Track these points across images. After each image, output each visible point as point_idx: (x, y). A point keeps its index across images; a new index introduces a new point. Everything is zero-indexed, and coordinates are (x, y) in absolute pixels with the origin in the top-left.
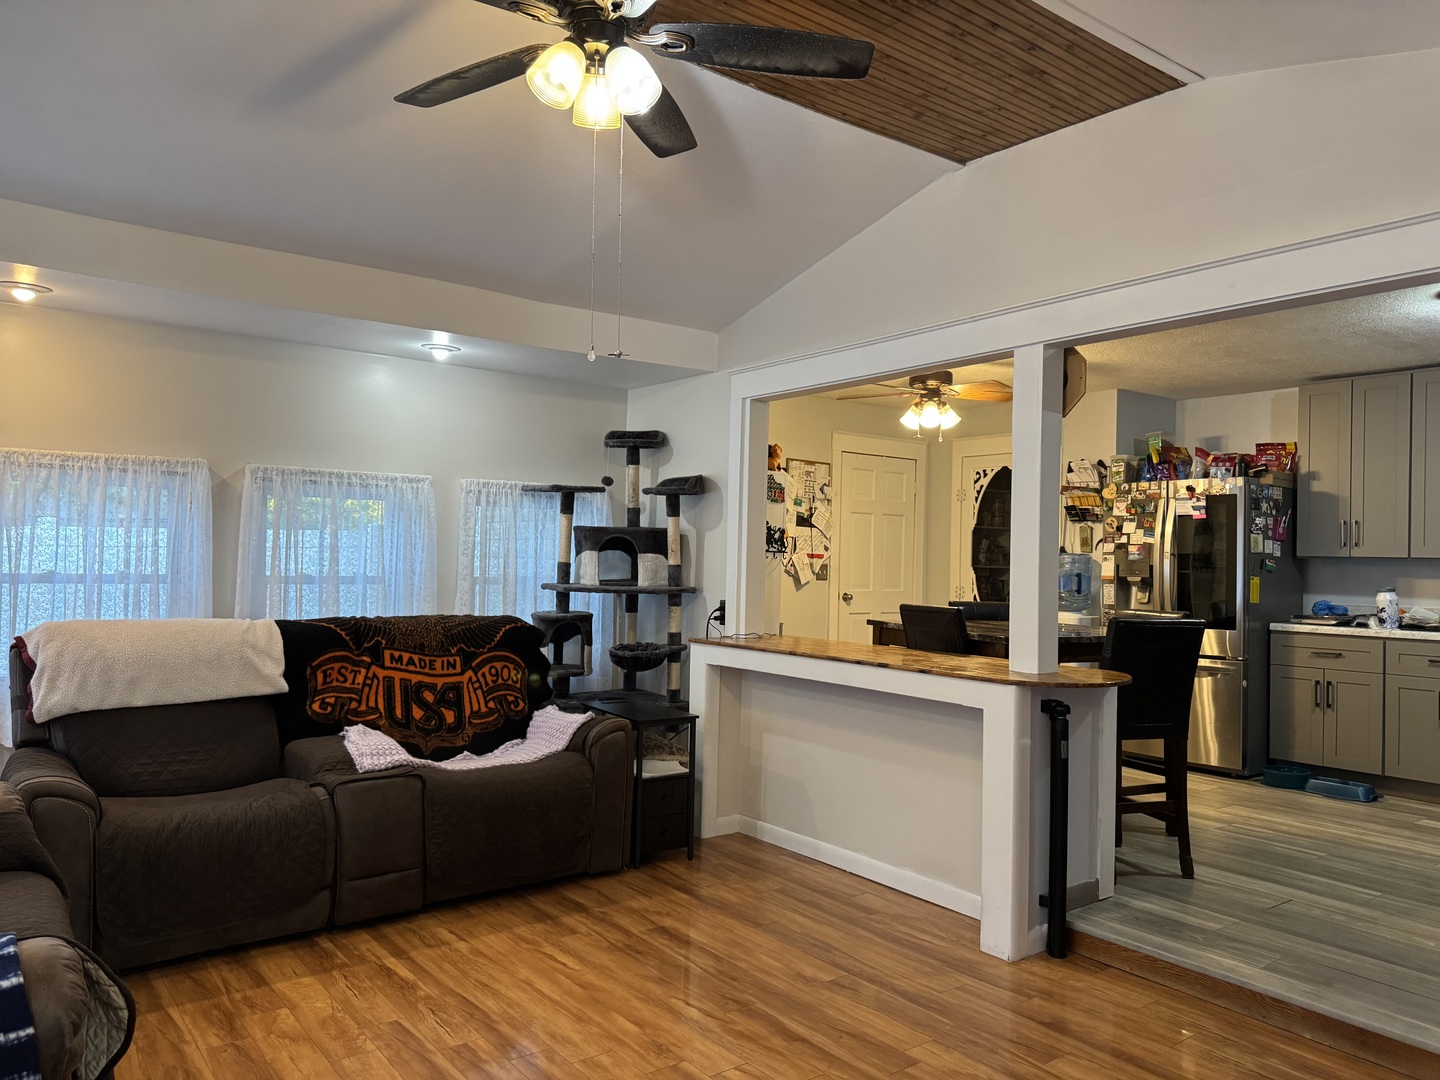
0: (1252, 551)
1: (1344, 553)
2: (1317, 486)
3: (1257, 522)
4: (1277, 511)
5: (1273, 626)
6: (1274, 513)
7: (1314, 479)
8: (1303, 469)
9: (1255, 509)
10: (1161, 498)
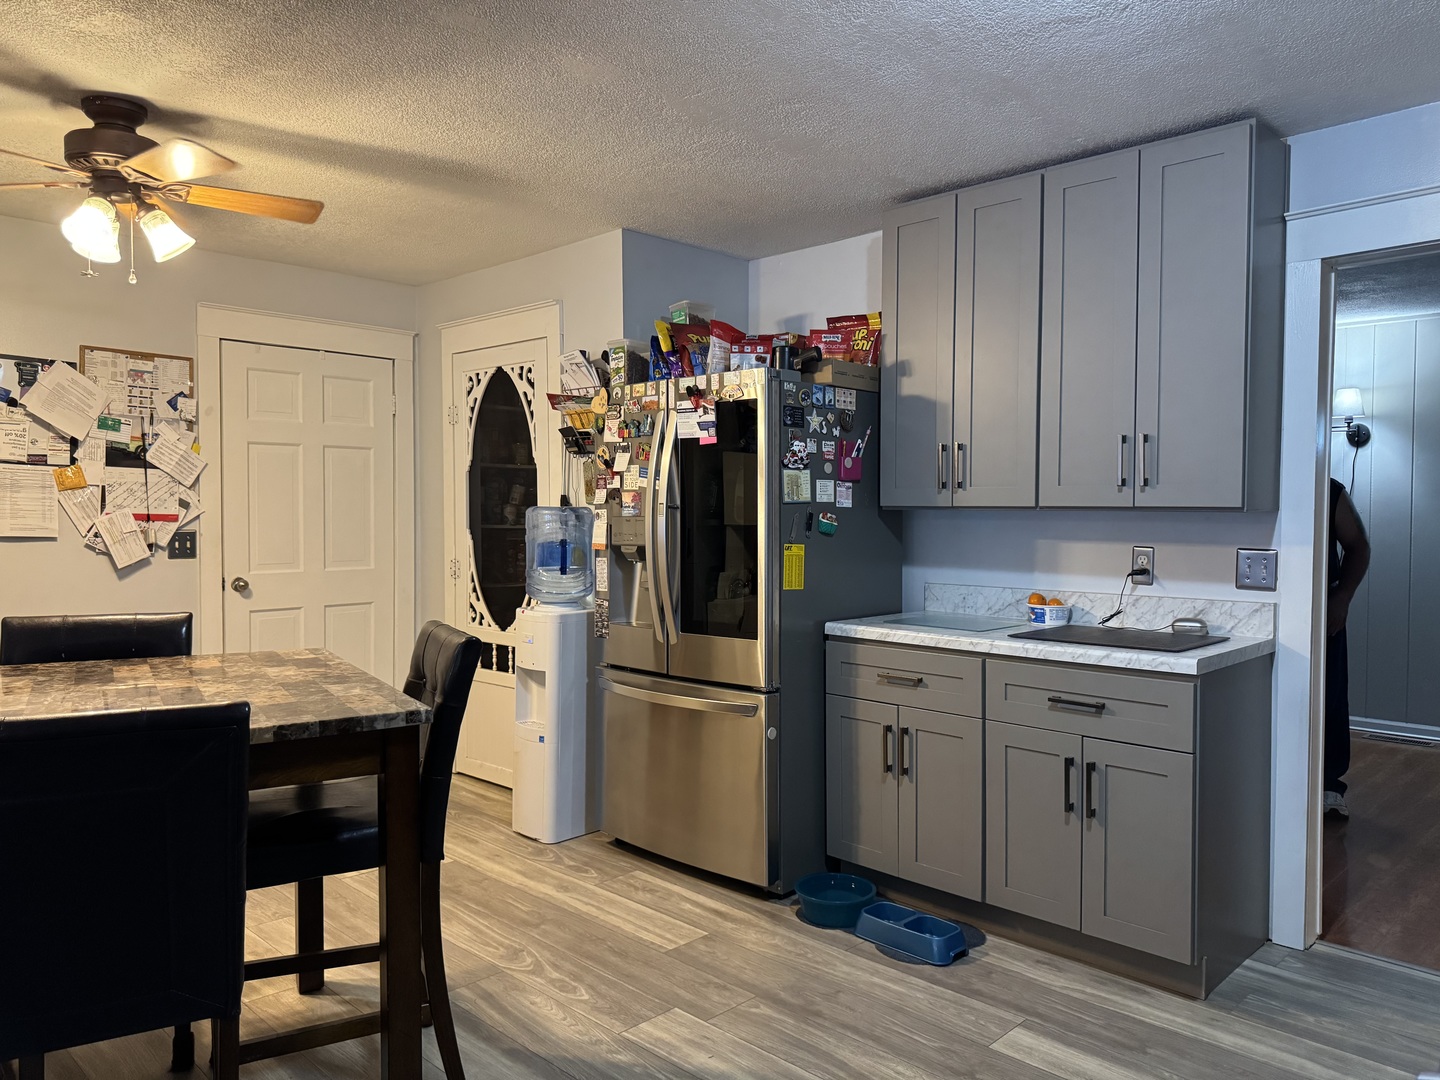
0: (787, 499)
1: (943, 499)
2: (909, 387)
3: (795, 448)
4: (843, 429)
5: (832, 628)
6: (836, 432)
7: (904, 374)
8: (889, 358)
9: (794, 425)
10: (659, 410)
